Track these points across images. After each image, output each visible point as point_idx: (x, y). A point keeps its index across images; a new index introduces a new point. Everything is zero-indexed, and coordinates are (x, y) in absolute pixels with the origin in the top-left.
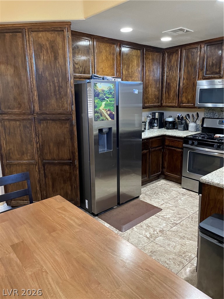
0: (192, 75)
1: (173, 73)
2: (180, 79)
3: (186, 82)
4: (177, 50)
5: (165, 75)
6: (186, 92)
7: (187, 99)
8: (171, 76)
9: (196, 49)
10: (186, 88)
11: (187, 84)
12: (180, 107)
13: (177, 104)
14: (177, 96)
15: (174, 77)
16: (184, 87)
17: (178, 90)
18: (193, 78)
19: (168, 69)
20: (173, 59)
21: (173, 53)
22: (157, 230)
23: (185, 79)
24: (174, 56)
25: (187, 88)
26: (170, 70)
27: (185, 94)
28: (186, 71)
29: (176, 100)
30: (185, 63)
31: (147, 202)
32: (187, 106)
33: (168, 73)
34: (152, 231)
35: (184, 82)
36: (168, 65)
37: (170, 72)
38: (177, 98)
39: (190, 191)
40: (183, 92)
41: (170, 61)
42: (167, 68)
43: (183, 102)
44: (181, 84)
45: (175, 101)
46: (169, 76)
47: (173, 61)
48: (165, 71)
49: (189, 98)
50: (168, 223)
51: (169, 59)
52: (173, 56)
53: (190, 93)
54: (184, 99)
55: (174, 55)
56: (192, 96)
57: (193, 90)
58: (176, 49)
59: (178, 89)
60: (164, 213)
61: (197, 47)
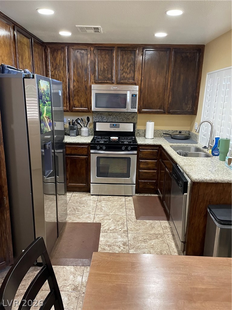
0: (83, 78)
1: (60, 72)
2: (69, 80)
3: (76, 84)
4: (63, 48)
5: (49, 74)
6: (78, 96)
7: (80, 102)
8: (58, 76)
9: (85, 51)
10: (77, 92)
11: (78, 87)
12: (72, 111)
13: (68, 108)
14: (68, 99)
15: (62, 77)
16: (75, 89)
17: (68, 93)
18: (85, 81)
19: (53, 67)
20: (58, 56)
21: (58, 50)
22: (120, 245)
23: (75, 81)
24: (59, 54)
25: (79, 91)
26: (55, 69)
27: (76, 97)
28: (75, 73)
29: (67, 103)
30: (74, 64)
31: (78, 222)
32: (80, 110)
33: (54, 72)
34: (118, 248)
35: (75, 84)
36: (52, 63)
37: (56, 72)
38: (68, 101)
39: (101, 196)
40: (75, 95)
41: (55, 59)
42: (51, 66)
43: (76, 106)
44: (72, 87)
45: (65, 105)
46: (55, 75)
47: (58, 59)
48: (49, 69)
49: (82, 101)
50: (121, 234)
51: (53, 56)
52: (57, 53)
53: (83, 97)
54: (76, 103)
55: (59, 52)
56: (86, 100)
57: (86, 93)
58: (62, 46)
59: (68, 91)
60: (106, 225)
61: (87, 49)
